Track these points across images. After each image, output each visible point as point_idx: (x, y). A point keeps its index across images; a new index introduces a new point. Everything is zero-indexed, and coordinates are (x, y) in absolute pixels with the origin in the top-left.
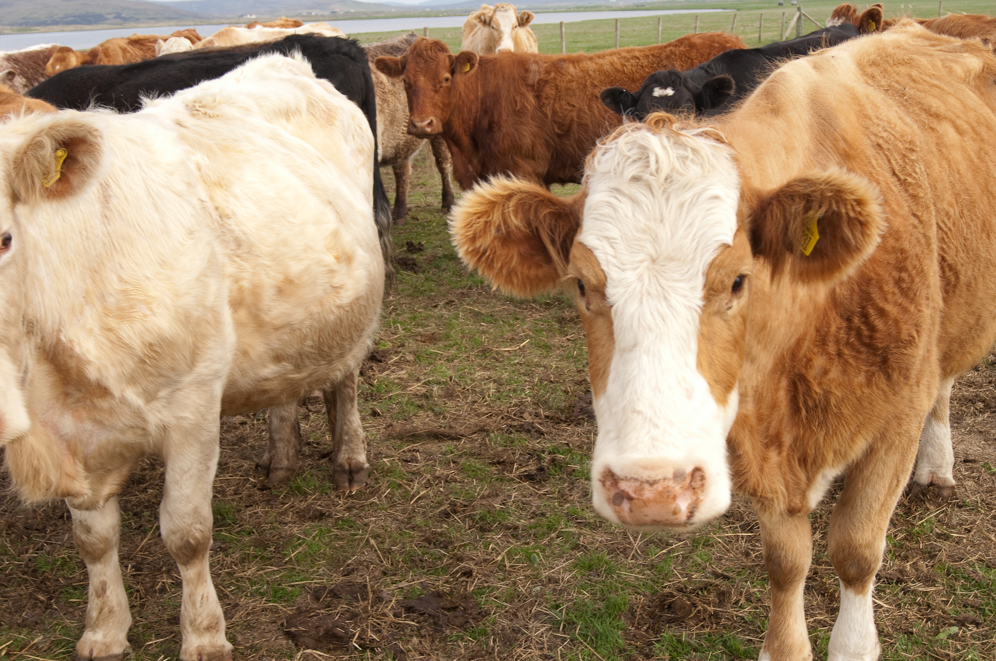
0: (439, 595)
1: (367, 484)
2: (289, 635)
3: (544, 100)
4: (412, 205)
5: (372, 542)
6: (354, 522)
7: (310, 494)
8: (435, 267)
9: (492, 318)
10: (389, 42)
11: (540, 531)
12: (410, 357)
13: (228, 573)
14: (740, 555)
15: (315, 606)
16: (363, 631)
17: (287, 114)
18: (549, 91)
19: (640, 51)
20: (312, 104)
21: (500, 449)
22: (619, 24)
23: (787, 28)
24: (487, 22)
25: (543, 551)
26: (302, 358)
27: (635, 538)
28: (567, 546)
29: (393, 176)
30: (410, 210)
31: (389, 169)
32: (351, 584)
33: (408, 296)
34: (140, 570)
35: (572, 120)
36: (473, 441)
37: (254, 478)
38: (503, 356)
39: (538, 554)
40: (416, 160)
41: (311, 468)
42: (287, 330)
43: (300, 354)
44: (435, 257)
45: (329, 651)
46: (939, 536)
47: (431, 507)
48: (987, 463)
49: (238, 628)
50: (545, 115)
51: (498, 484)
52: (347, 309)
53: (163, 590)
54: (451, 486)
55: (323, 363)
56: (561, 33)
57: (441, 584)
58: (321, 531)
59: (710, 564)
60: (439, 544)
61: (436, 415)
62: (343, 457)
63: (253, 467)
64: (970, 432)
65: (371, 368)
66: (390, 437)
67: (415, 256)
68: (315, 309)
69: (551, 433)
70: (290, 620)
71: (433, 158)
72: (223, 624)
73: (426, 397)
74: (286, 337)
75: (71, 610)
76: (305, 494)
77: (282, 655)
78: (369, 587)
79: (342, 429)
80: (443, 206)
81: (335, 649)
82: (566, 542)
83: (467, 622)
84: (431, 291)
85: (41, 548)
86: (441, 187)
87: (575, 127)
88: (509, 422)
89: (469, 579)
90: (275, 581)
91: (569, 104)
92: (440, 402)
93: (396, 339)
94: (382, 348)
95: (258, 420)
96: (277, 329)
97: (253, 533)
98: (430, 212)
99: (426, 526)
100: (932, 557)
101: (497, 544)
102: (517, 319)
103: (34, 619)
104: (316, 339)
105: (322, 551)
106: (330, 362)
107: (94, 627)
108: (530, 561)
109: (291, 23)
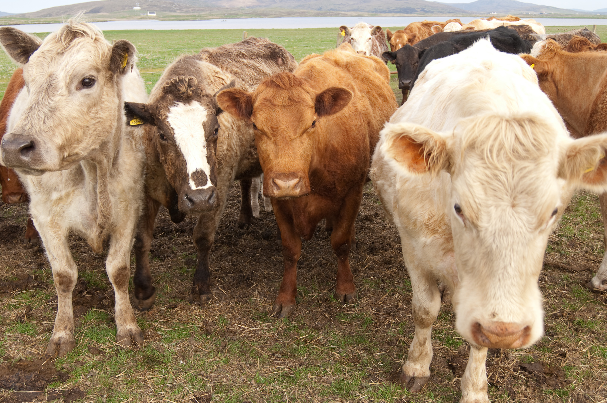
0: (543, 364)
2: (451, 367)
34: (379, 311)
54: (563, 300)
57: (546, 358)
61: (561, 255)
70: (453, 359)
77: (445, 378)
89: (563, 359)
90: (449, 334)
92: (565, 248)
101: (585, 341)
107: (415, 361)
108: (604, 356)
109: (514, 19)
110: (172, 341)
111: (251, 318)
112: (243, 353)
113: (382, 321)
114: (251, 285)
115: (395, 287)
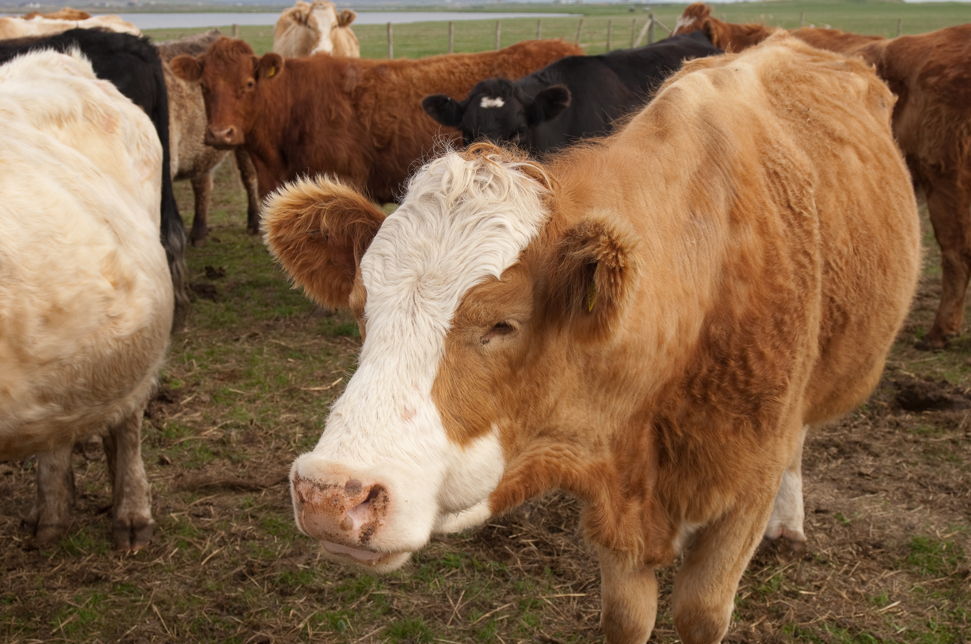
1: (151, 543)
3: (362, 110)
4: (214, 225)
5: (155, 609)
6: (135, 587)
7: (86, 555)
8: (238, 296)
9: (300, 353)
10: (189, 40)
11: (349, 594)
12: (206, 398)
14: (571, 618)
17: (59, 119)
18: (368, 99)
19: (470, 58)
20: (89, 108)
22: (453, 27)
23: (637, 37)
24: (303, 20)
25: (351, 616)
26: (72, 398)
27: (455, 601)
28: (379, 610)
29: (191, 192)
30: (210, 230)
31: (187, 184)
33: (206, 327)
35: (393, 133)
36: (275, 492)
37: (19, 537)
38: (312, 397)
39: (345, 621)
40: (221, 174)
41: (86, 525)
42: (55, 365)
43: (71, 394)
44: (238, 284)
46: (787, 594)
47: (225, 568)
48: (839, 514)
50: (364, 127)
51: (302, 542)
52: (128, 342)
54: (248, 544)
55: (98, 403)
56: (388, 35)
58: (96, 597)
59: (538, 629)
60: (233, 611)
61: (233, 463)
62: (123, 512)
63: (19, 524)
64: (822, 480)
65: (161, 410)
66: (179, 488)
67: (215, 283)
68: (88, 342)
71: (238, 172)
73: (223, 442)
74: (53, 374)
76: (79, 555)
79: (123, 480)
80: (249, 227)
82: (377, 606)
84: (232, 322)
86: (246, 205)
87: (396, 140)
91: (390, 115)
92: (239, 448)
93: (191, 377)
94: (173, 387)
95: (26, 469)
96: (43, 364)
97: (16, 600)
98: (234, 233)
99: (218, 590)
100: (779, 616)
101: (299, 610)
102: (329, 355)
104: (90, 376)
105: (96, 620)
106: (106, 403)
108: (337, 628)
109: (76, 15)
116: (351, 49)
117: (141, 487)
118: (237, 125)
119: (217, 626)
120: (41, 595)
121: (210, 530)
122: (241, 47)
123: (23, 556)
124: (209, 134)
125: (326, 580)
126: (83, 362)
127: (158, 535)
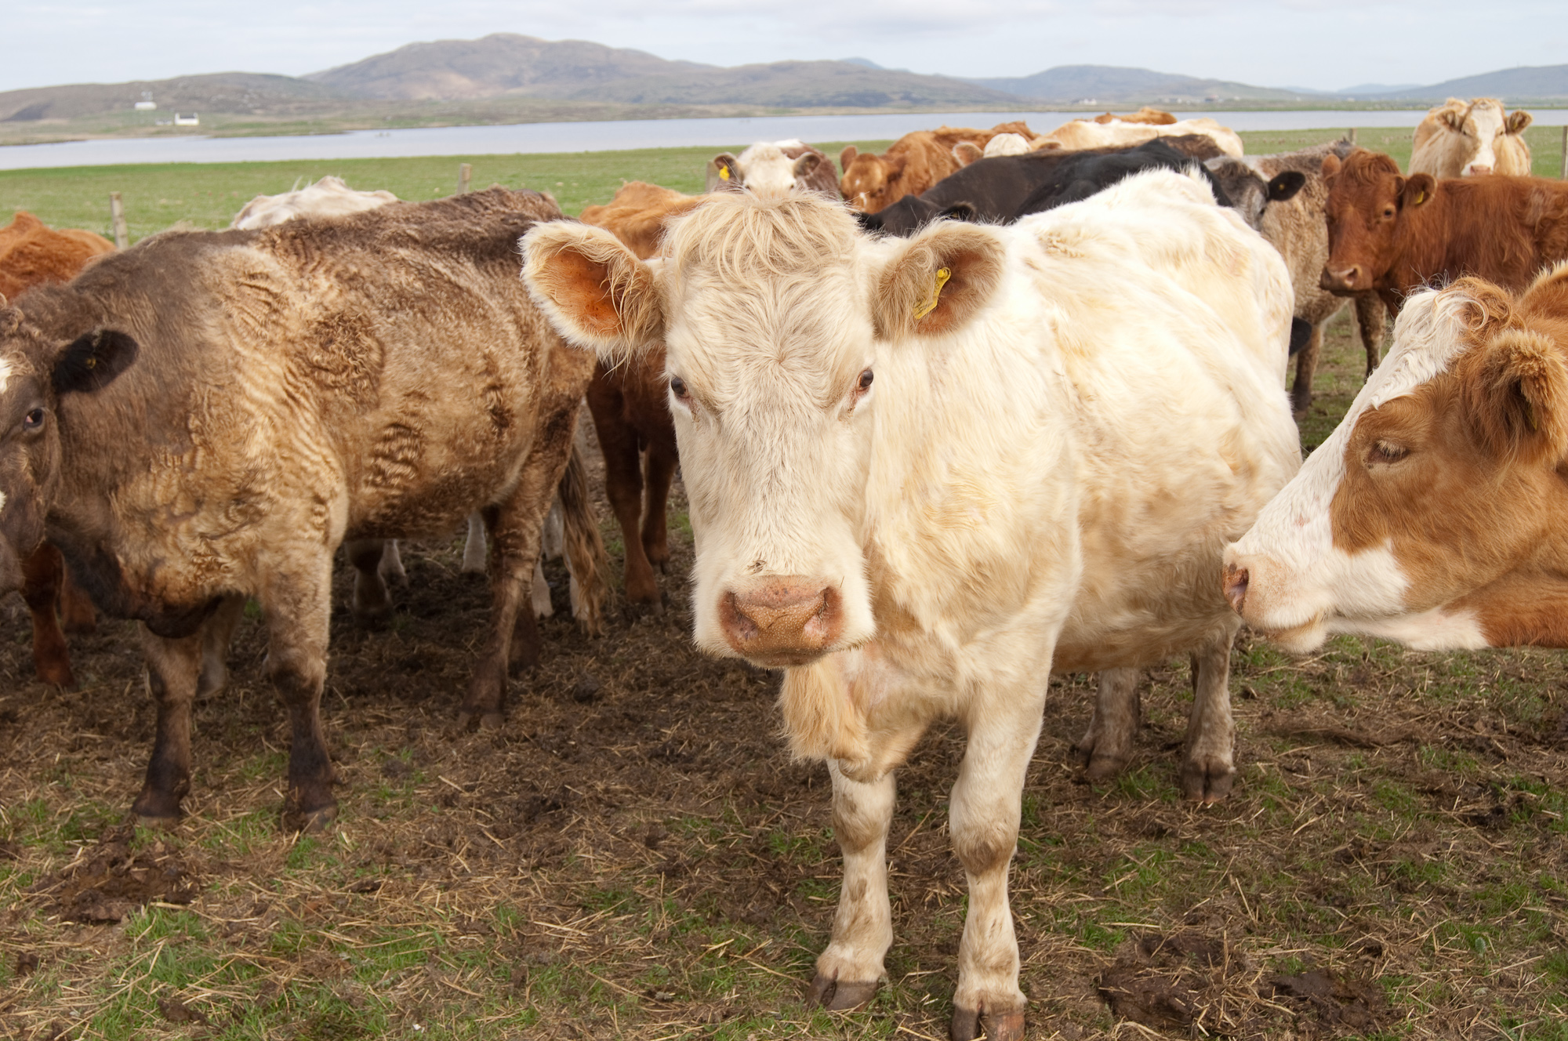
0: (1330, 976)
1: (1230, 797)
2: (1105, 997)
3: (1548, 249)
5: (1235, 882)
6: (1208, 849)
7: (1148, 800)
10: (1308, 152)
11: (1492, 904)
13: (1024, 895)
15: (1144, 961)
16: (1213, 1010)
17: (1176, 257)
18: (1555, 235)
20: (1212, 243)
21: (1435, 771)
24: (1456, 125)
25: (1494, 935)
28: (1534, 933)
32: (1198, 939)
34: (904, 870)
36: (1393, 753)
37: (1068, 765)
39: (1486, 940)
41: (1150, 763)
42: (1154, 564)
43: (1167, 601)
45: (1160, 1029)
47: (1324, 843)
49: (1034, 974)
51: (1428, 824)
53: (934, 904)
54: (1355, 816)
55: (1198, 615)
57: (1335, 960)
58: (1159, 854)
60: (1334, 900)
61: (1338, 707)
62: (1198, 752)
63: (1069, 750)
66: (1267, 731)
69: (1517, 757)
70: (1108, 976)
72: (1017, 965)
73: (1326, 679)
74: (1150, 574)
75: (810, 910)
76: (1139, 799)
77: (1093, 1024)
78: (1226, 947)
79: (1202, 712)
81: (1170, 1028)
82: (1532, 928)
83: (1369, 1023)
85: (777, 821)
88: (1451, 732)
89: (1376, 960)
90: (1088, 916)
92: (1346, 689)
95: (1078, 683)
96: (1141, 561)
97: (1063, 843)
99: (1314, 870)
101: (1422, 914)
103: (762, 915)
104: (1193, 580)
105: (1158, 883)
107: (843, 940)
108: (1473, 947)
109: (1157, 117)
110: (381, 976)
111: (579, 906)
112: (571, 994)
113: (914, 894)
114: (563, 821)
115: (937, 808)
116: (1520, 164)
117: (1223, 723)
118: (1363, 265)
119: (1312, 917)
120: (1092, 841)
121: (1306, 791)
122: (1383, 164)
123: (1072, 790)
124: (1326, 273)
125: (1460, 880)
126: (1187, 563)
127: (1238, 787)
